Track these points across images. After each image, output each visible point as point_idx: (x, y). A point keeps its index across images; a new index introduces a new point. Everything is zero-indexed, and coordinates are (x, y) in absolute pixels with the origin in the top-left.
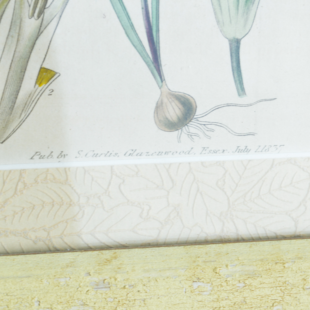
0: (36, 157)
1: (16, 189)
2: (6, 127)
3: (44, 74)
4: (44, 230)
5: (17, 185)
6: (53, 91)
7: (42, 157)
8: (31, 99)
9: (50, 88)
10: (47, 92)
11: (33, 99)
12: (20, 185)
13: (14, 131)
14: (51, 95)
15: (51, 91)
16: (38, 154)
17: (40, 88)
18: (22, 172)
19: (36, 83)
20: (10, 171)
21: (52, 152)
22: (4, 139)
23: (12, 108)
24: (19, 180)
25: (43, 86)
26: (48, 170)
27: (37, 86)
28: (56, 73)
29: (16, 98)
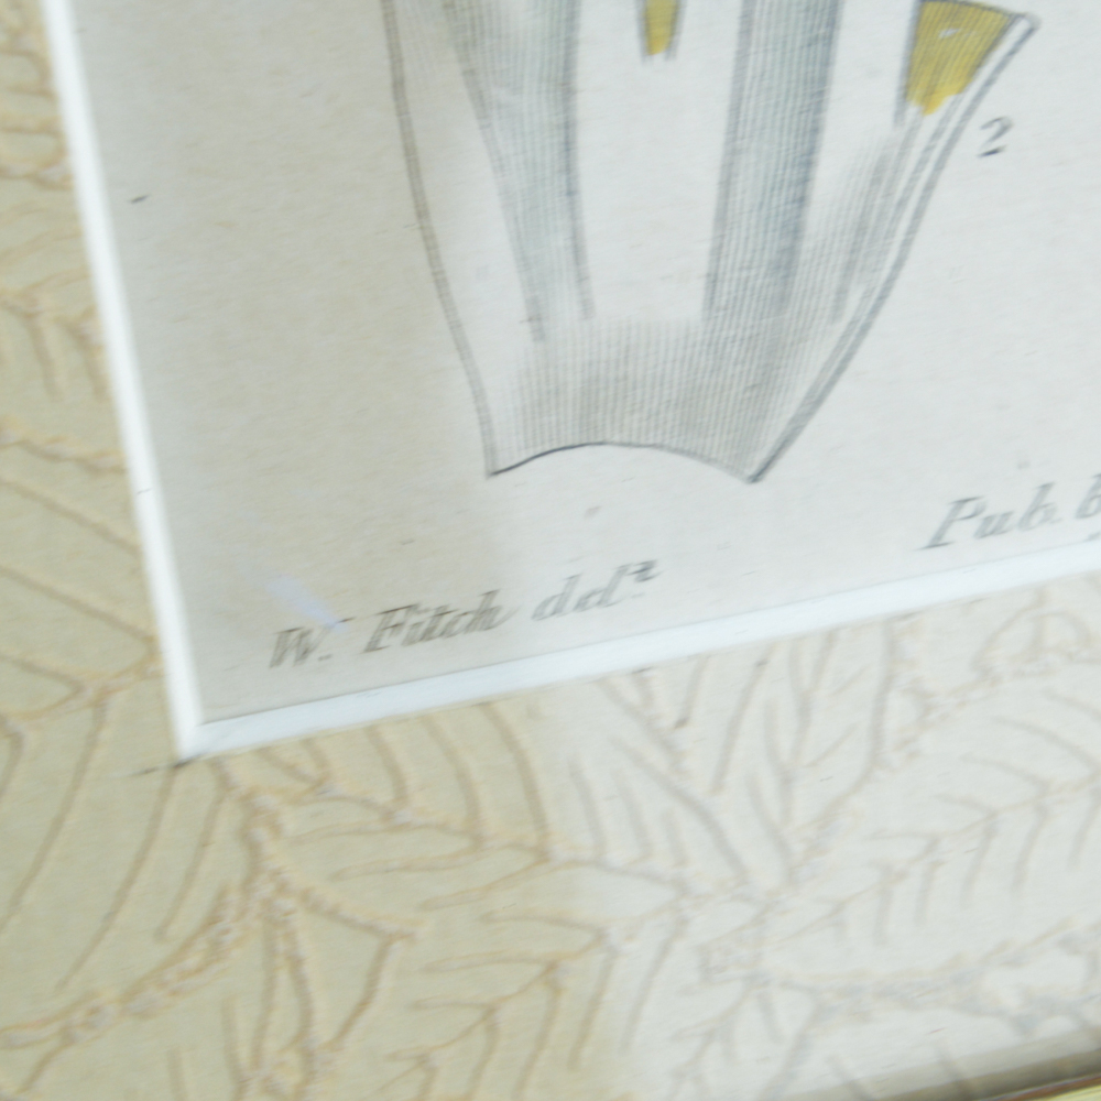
0: (963, 531)
1: (877, 734)
2: (764, 384)
3: (945, 33)
4: (1069, 945)
5: (880, 710)
6: (1004, 130)
7: (992, 527)
8: (888, 194)
9: (988, 110)
10: (975, 137)
11: (898, 195)
12: (900, 710)
13: (815, 400)
14: (994, 152)
15: (996, 127)
16: (968, 509)
17: (931, 122)
18: (896, 630)
19: (905, 94)
20: (830, 637)
21: (1046, 487)
22: (760, 457)
23: (785, 264)
24: (888, 682)
25: (948, 104)
26: (1040, 595)
27: (912, 110)
28: (1014, 18)
29: (801, 201)
